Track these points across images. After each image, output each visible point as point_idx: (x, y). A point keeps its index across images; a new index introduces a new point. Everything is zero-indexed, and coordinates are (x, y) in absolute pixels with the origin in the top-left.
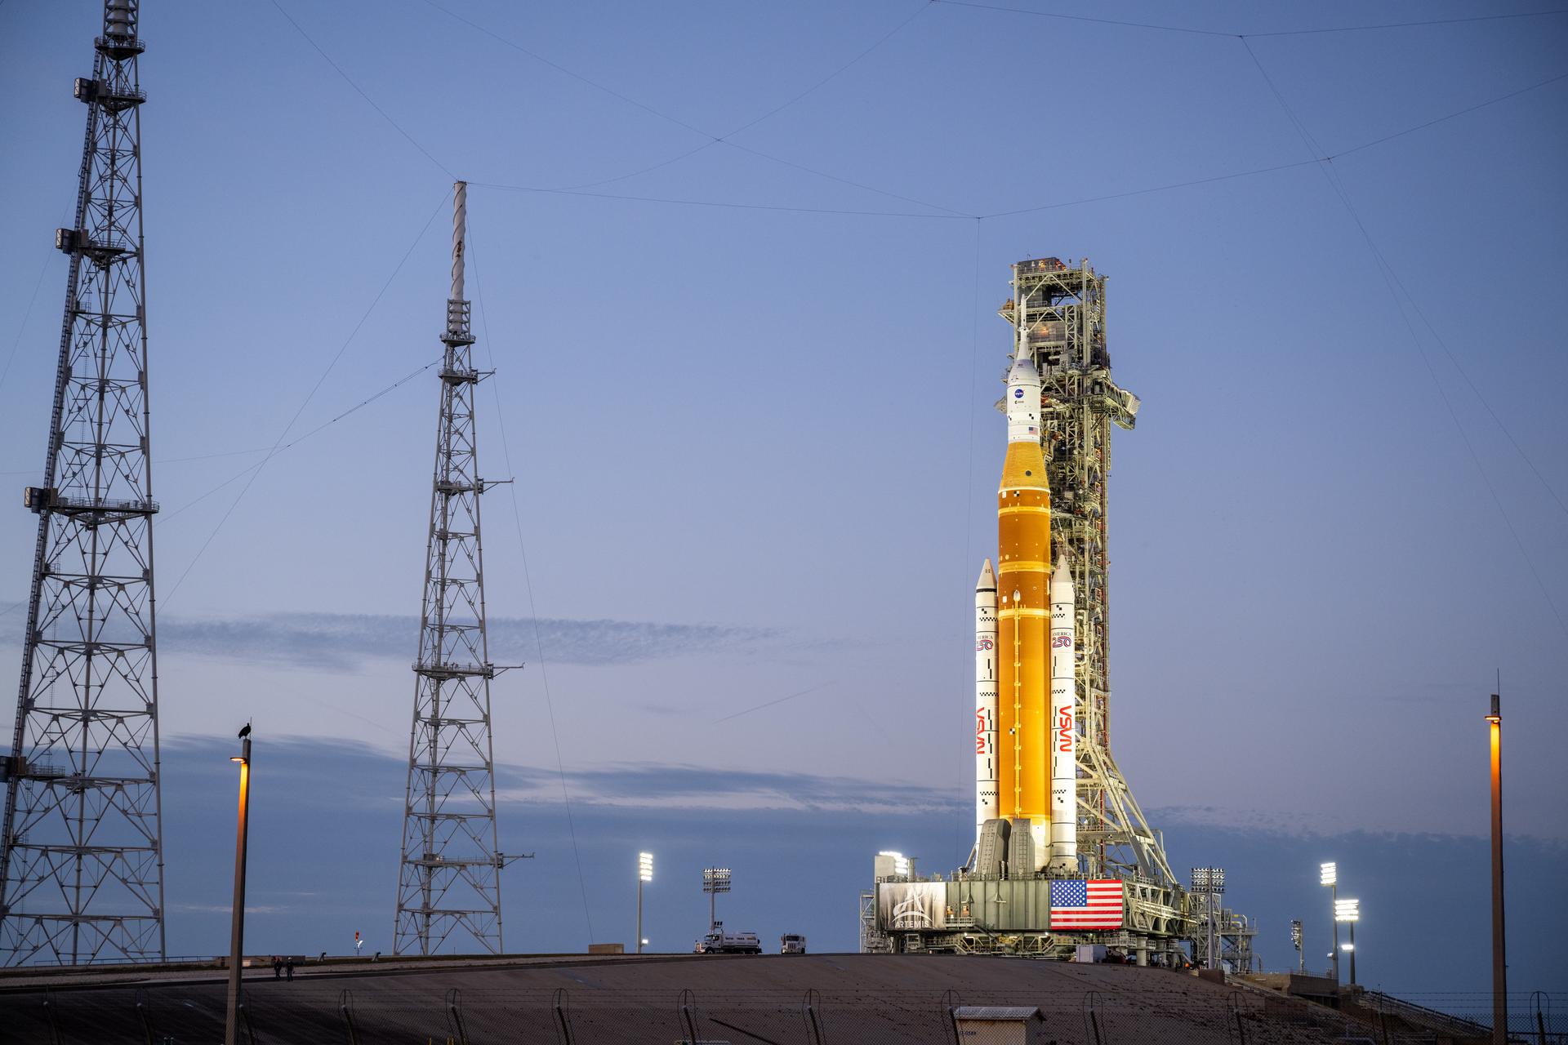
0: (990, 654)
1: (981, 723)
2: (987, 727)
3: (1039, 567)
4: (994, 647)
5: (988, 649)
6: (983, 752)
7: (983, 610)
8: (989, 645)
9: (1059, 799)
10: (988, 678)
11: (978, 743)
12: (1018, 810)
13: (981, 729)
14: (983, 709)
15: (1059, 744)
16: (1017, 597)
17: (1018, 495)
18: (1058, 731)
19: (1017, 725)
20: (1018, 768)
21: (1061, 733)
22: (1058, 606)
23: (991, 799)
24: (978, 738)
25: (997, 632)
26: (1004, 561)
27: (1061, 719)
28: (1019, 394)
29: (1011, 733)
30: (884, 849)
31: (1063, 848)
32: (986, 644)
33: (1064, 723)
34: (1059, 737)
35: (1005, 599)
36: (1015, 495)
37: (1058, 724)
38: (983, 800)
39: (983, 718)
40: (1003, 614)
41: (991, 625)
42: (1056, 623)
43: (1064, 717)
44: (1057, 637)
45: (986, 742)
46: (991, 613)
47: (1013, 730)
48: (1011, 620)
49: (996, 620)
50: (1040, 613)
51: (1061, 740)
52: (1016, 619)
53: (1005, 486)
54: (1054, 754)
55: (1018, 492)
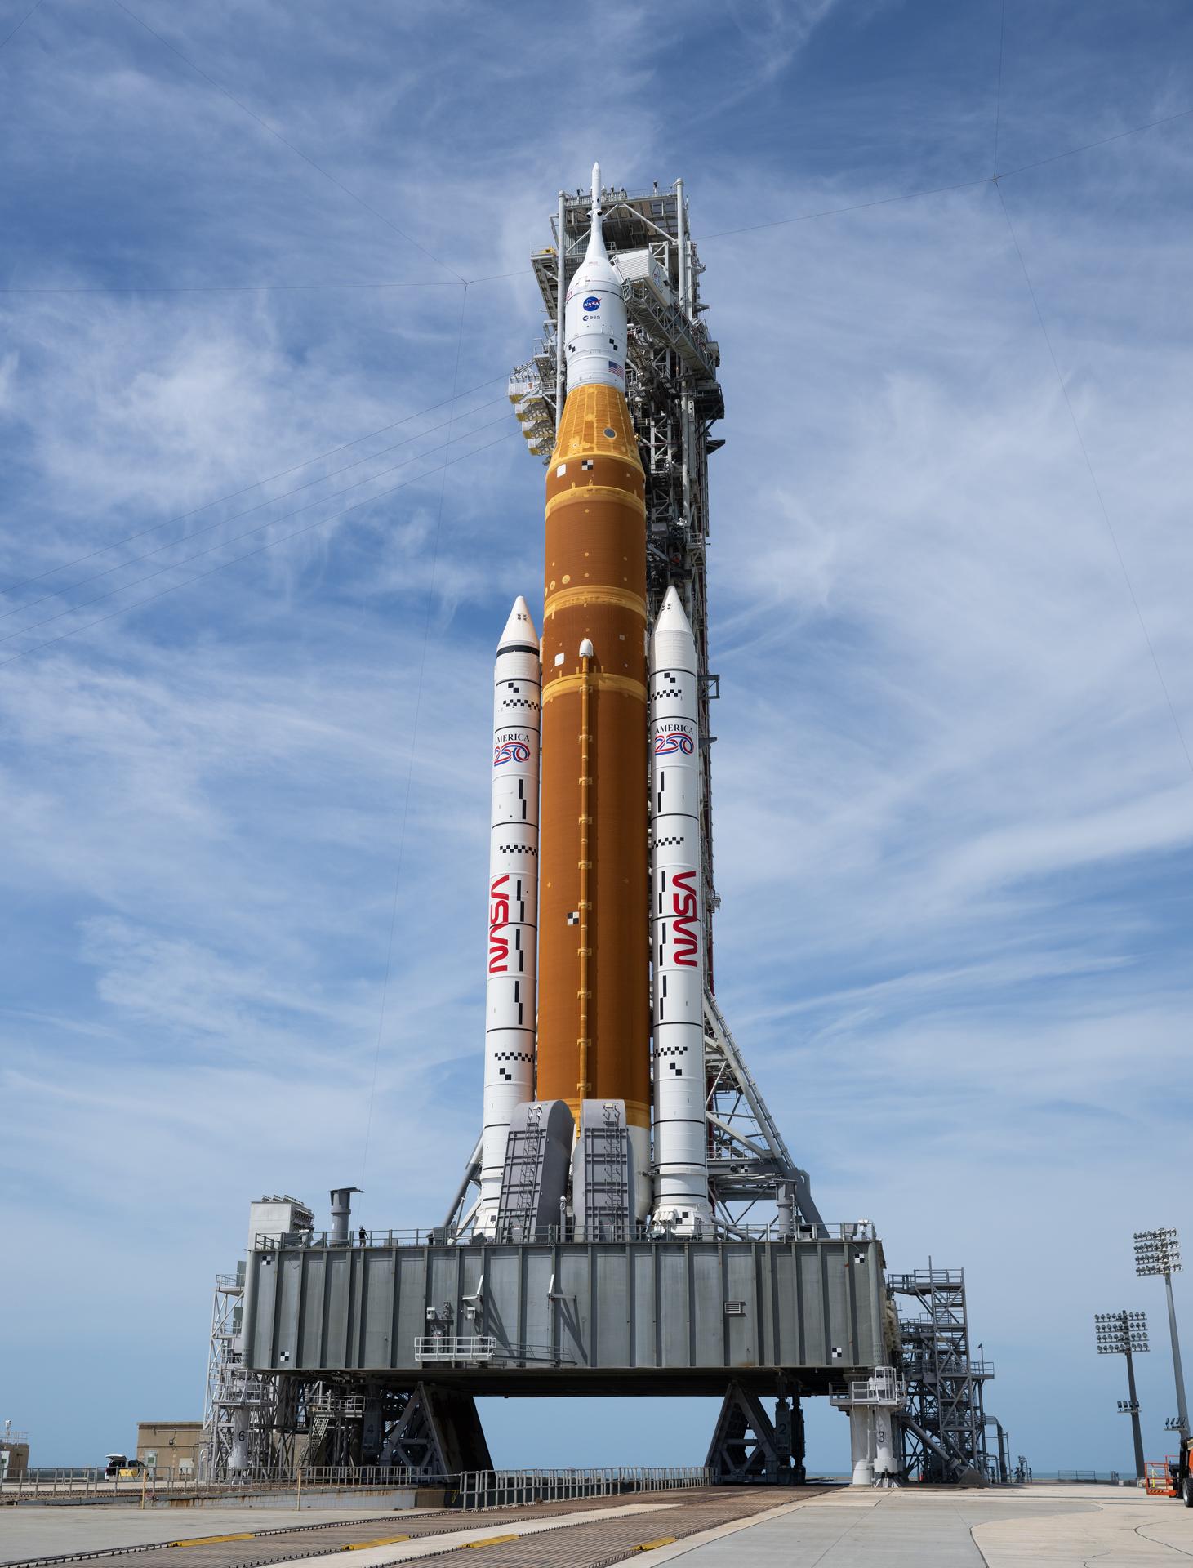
0: (522, 767)
1: (501, 908)
2: (514, 915)
4: (532, 758)
5: (518, 759)
6: (504, 968)
7: (511, 685)
8: (522, 754)
9: (672, 1066)
10: (518, 817)
11: (493, 950)
13: (500, 920)
14: (506, 879)
15: (670, 949)
16: (585, 651)
17: (590, 467)
18: (670, 923)
20: (584, 993)
21: (676, 926)
22: (667, 676)
23: (520, 1069)
24: (494, 940)
25: (537, 723)
26: (561, 587)
27: (676, 897)
28: (592, 304)
29: (570, 922)
32: (514, 752)
33: (681, 907)
34: (672, 934)
35: (559, 660)
36: (585, 468)
37: (668, 908)
38: (502, 1071)
39: (506, 897)
40: (555, 689)
41: (525, 714)
42: (663, 708)
43: (682, 893)
44: (665, 734)
45: (511, 946)
46: (526, 691)
47: (576, 915)
48: (573, 695)
49: (538, 707)
51: (677, 941)
52: (585, 692)
54: (661, 971)
55: (590, 462)
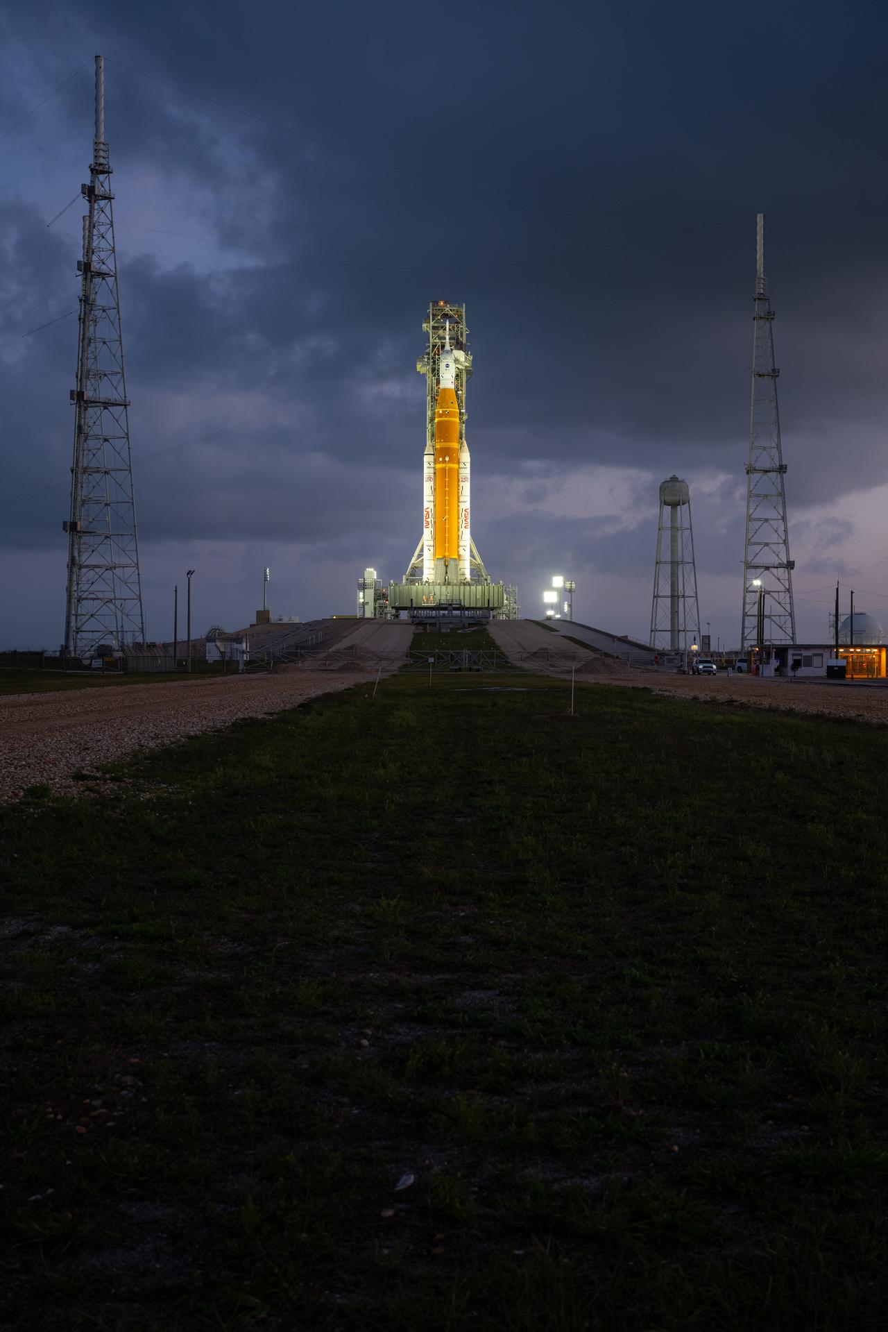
0: (432, 483)
3: (456, 445)
5: (431, 481)
6: (429, 528)
7: (428, 463)
9: (464, 549)
11: (426, 523)
12: (447, 554)
13: (427, 517)
14: (429, 508)
15: (464, 525)
16: (447, 459)
17: (448, 412)
19: (447, 516)
20: (447, 535)
21: (465, 520)
22: (463, 463)
23: (432, 548)
24: (426, 521)
25: (435, 473)
26: (440, 442)
28: (447, 366)
29: (444, 520)
30: (368, 568)
31: (464, 572)
32: (430, 479)
33: (466, 516)
34: (464, 522)
35: (441, 459)
37: (463, 516)
38: (428, 549)
39: (429, 512)
40: (438, 466)
41: (432, 471)
42: (462, 471)
43: (466, 513)
44: (462, 477)
46: (432, 465)
47: (445, 518)
48: (444, 470)
49: (434, 468)
50: (456, 466)
52: (447, 468)
53: (441, 408)
54: (461, 530)
